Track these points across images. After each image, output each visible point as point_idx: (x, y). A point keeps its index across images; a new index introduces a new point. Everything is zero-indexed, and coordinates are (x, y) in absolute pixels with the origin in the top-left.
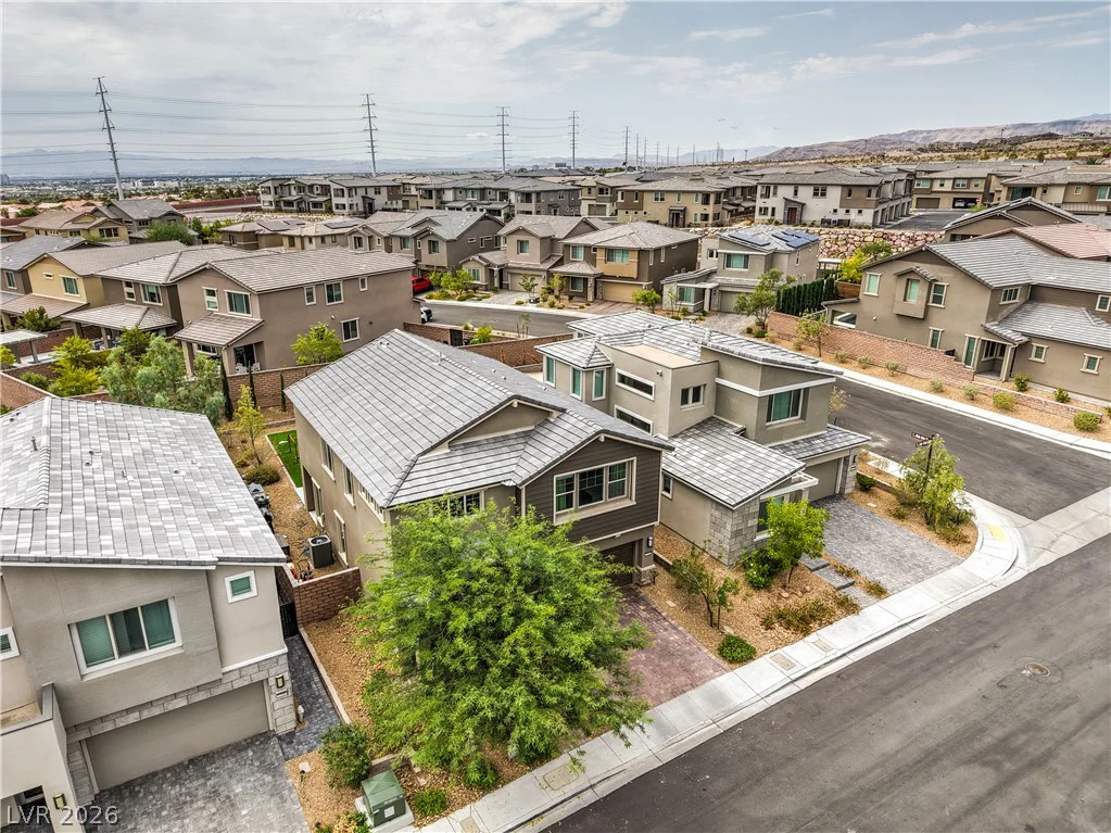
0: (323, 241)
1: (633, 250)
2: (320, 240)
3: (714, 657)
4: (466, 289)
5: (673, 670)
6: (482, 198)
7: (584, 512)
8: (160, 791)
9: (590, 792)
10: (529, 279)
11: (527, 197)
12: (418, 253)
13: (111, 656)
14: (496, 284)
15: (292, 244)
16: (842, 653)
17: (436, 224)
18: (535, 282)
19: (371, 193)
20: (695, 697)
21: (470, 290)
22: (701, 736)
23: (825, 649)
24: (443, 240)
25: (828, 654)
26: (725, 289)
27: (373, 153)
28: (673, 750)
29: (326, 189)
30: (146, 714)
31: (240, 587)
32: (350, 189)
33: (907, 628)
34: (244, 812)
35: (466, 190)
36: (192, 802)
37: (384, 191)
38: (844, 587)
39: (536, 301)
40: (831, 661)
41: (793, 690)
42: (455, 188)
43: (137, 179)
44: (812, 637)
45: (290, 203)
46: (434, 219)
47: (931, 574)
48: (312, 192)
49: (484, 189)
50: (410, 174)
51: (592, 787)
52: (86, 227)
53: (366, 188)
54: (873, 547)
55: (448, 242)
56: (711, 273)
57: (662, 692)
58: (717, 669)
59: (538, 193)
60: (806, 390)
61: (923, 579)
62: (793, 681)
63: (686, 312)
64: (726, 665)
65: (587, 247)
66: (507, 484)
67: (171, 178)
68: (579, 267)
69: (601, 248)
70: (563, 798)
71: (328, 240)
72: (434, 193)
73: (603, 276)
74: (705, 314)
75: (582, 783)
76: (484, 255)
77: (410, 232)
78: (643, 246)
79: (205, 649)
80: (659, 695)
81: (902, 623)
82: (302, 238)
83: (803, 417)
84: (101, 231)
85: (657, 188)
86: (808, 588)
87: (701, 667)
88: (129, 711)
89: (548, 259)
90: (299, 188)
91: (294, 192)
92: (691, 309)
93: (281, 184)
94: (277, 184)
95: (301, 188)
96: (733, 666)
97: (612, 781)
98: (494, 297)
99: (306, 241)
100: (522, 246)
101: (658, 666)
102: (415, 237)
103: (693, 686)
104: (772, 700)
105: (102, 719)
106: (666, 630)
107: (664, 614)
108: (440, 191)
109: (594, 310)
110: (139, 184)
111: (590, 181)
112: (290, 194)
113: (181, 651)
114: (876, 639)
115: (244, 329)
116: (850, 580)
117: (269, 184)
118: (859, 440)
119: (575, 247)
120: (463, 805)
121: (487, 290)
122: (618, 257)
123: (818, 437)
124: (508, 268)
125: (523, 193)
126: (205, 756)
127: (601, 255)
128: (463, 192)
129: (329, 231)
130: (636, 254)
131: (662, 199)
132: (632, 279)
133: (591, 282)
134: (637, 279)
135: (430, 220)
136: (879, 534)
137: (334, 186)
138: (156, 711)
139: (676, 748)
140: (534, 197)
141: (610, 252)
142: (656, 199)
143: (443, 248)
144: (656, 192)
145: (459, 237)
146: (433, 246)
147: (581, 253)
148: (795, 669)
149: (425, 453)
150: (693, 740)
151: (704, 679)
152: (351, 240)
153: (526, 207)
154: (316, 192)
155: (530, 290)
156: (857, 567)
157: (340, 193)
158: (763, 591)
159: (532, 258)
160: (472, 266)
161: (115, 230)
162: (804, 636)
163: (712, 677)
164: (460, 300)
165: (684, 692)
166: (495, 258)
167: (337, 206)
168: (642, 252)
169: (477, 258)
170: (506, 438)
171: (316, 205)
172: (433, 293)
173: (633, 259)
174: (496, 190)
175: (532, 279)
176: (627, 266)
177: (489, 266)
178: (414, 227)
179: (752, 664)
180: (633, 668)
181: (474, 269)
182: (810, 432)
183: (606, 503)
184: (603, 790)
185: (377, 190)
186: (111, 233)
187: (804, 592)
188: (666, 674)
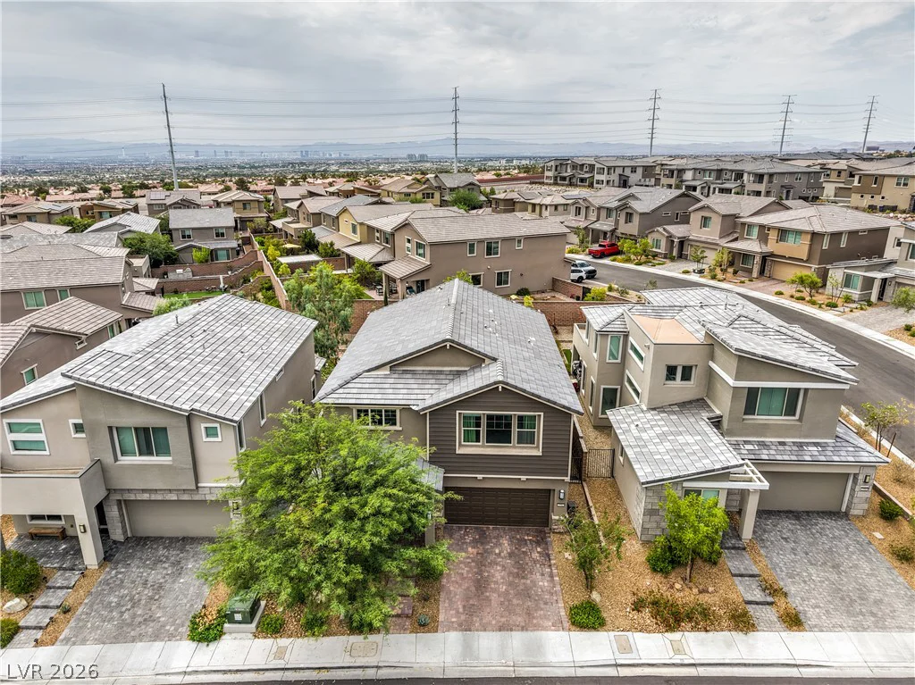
0: (556, 209)
1: (806, 232)
2: (553, 207)
3: (563, 613)
4: (646, 256)
5: (518, 610)
6: (718, 178)
7: (489, 449)
8: (156, 549)
9: (374, 670)
10: (700, 251)
11: (759, 178)
12: (617, 222)
13: (134, 454)
14: (675, 253)
15: (534, 211)
16: (692, 662)
17: (637, 199)
18: (705, 254)
19: (628, 172)
20: (517, 639)
21: (649, 256)
22: (495, 671)
23: (677, 651)
24: (637, 212)
25: (677, 656)
26: (901, 281)
27: (652, 138)
28: (460, 672)
29: (592, 167)
30: (153, 497)
31: (211, 432)
32: (609, 168)
33: (795, 669)
34: (182, 581)
35: (704, 170)
36: (165, 562)
37: (640, 171)
38: (757, 603)
39: (701, 272)
40: (674, 664)
41: (611, 672)
42: (695, 169)
43: (504, 158)
44: (676, 636)
45: (564, 179)
46: (636, 195)
47: (884, 628)
48: (582, 170)
49: (722, 170)
50: (671, 157)
51: (378, 667)
52: (415, 191)
53: (624, 167)
54: (834, 577)
55: (641, 214)
56: (892, 263)
57: (494, 622)
58: (558, 625)
59: (771, 175)
60: (806, 390)
61: (865, 630)
62: (616, 665)
63: (848, 300)
64: (567, 624)
65: (762, 227)
66: (414, 408)
67: (525, 158)
68: (751, 245)
69: (774, 228)
70: (351, 665)
71: (560, 208)
72: (675, 172)
73: (772, 255)
74: (870, 304)
75: (372, 661)
76: (667, 227)
77: (616, 204)
78: (818, 229)
79: (185, 466)
80: (490, 623)
81: (793, 662)
82: (541, 206)
83: (800, 420)
84: (423, 194)
85: (902, 173)
86: (711, 589)
87: (546, 617)
88: (144, 491)
89: (728, 235)
90: (573, 166)
91: (569, 170)
92: (856, 297)
93: (561, 163)
94: (559, 162)
95: (574, 167)
96: (573, 628)
97: (398, 670)
98: (669, 264)
99: (544, 208)
100: (705, 222)
101: (509, 601)
102: (616, 209)
103: (523, 629)
104: (581, 673)
105: (129, 491)
106: (543, 575)
107: (553, 562)
108: (681, 171)
109: (753, 287)
110: (503, 162)
111: (843, 164)
112: (566, 172)
113: (171, 463)
114: (745, 665)
115: (417, 267)
116: (769, 599)
117: (552, 163)
118: (873, 459)
119: (751, 226)
120: (290, 636)
121: (665, 258)
122: (791, 238)
123: (816, 444)
124: (689, 240)
125: (756, 175)
126: (192, 538)
127: (773, 236)
128: (702, 173)
129: (564, 201)
130: (809, 237)
131: (905, 185)
132: (801, 260)
133: (758, 259)
134: (807, 261)
135: (633, 195)
136: (856, 566)
137: (597, 166)
138: (159, 497)
139: (464, 671)
140: (766, 178)
141: (783, 233)
142: (898, 184)
143: (636, 219)
144: (899, 177)
145: (653, 211)
146: (629, 217)
147: (755, 231)
148: (629, 656)
149: (369, 371)
150: (484, 671)
151: (537, 627)
152: (573, 209)
153: (757, 187)
154: (585, 170)
155: (698, 262)
156: (792, 589)
157: (601, 171)
158: (659, 575)
159: (712, 233)
160: (655, 236)
161: (433, 194)
162: (667, 631)
163: (545, 629)
164: (636, 264)
165: (511, 630)
166: (678, 231)
167: (598, 182)
168: (815, 236)
169: (660, 229)
170: (441, 372)
171: (582, 180)
172: (619, 257)
173: (806, 240)
174: (732, 171)
175: (703, 252)
176: (800, 248)
177: (671, 237)
178: (619, 200)
179: (593, 634)
180: (488, 594)
181: (657, 239)
182: (806, 437)
183: (514, 447)
184: (384, 674)
185: (634, 170)
186: (428, 196)
187: (704, 591)
188: (510, 610)
